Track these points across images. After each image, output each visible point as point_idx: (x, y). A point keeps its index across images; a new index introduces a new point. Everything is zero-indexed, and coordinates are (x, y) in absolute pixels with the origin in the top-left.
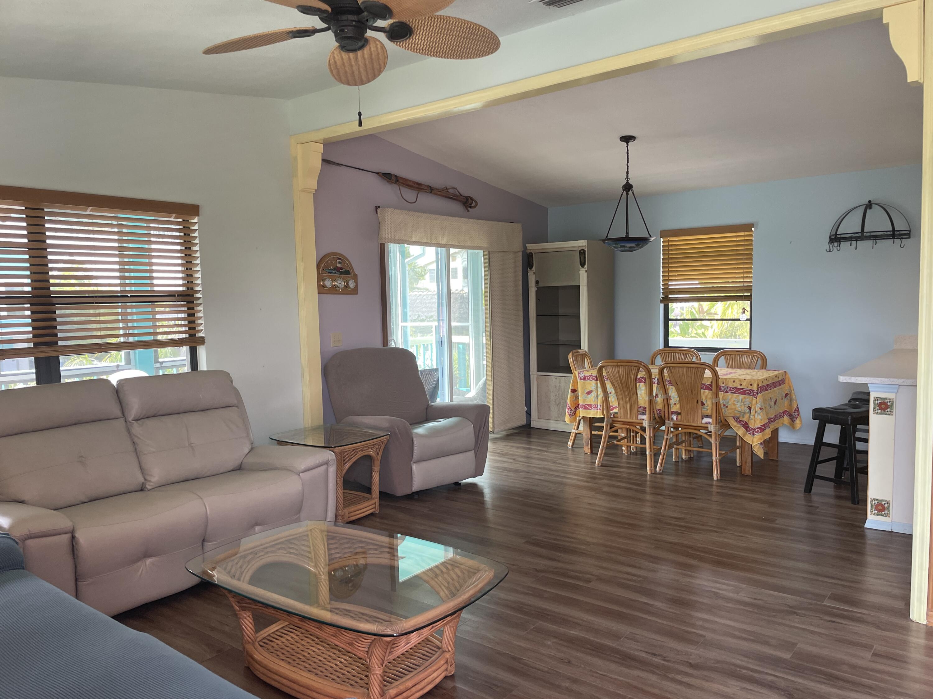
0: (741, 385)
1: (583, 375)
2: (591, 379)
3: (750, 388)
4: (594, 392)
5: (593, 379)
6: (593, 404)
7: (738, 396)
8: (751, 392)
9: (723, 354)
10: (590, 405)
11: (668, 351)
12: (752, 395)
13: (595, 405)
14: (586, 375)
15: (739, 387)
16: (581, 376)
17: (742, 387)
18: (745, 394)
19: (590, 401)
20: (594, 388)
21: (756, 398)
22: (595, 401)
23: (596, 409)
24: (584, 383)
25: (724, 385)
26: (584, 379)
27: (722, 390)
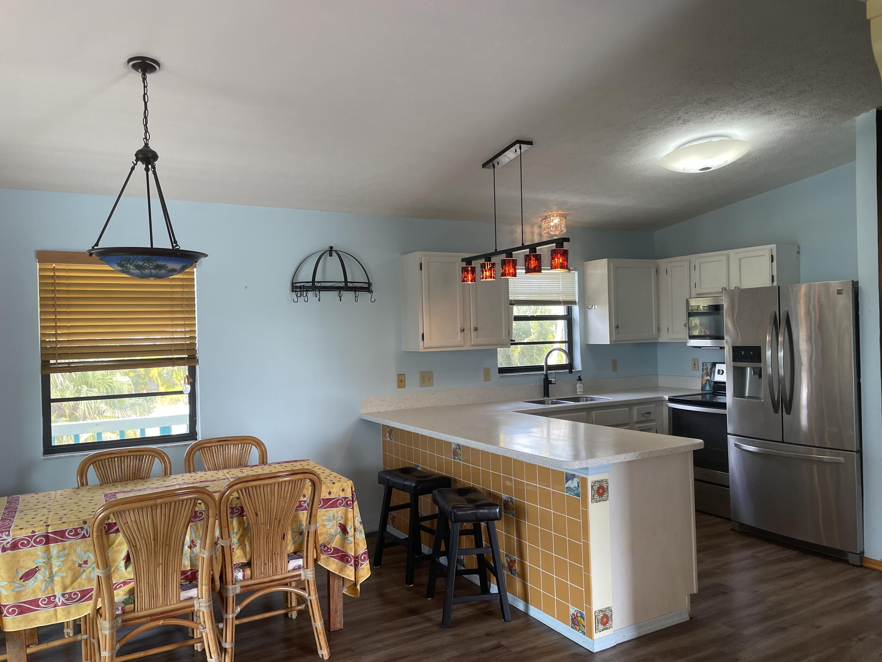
0: (330, 493)
1: (9, 539)
2: (32, 542)
3: (342, 495)
4: (43, 570)
5: (40, 542)
6: (41, 596)
7: (328, 511)
8: (342, 501)
9: (198, 447)
10: (35, 602)
11: (109, 456)
12: (344, 506)
13: (49, 598)
14: (19, 537)
15: (328, 497)
16: (5, 542)
17: (332, 496)
18: (337, 507)
19: (34, 592)
20: (42, 560)
21: (353, 508)
22: (46, 588)
23: (52, 605)
24: (14, 556)
25: (305, 499)
26: (14, 546)
27: (303, 508)
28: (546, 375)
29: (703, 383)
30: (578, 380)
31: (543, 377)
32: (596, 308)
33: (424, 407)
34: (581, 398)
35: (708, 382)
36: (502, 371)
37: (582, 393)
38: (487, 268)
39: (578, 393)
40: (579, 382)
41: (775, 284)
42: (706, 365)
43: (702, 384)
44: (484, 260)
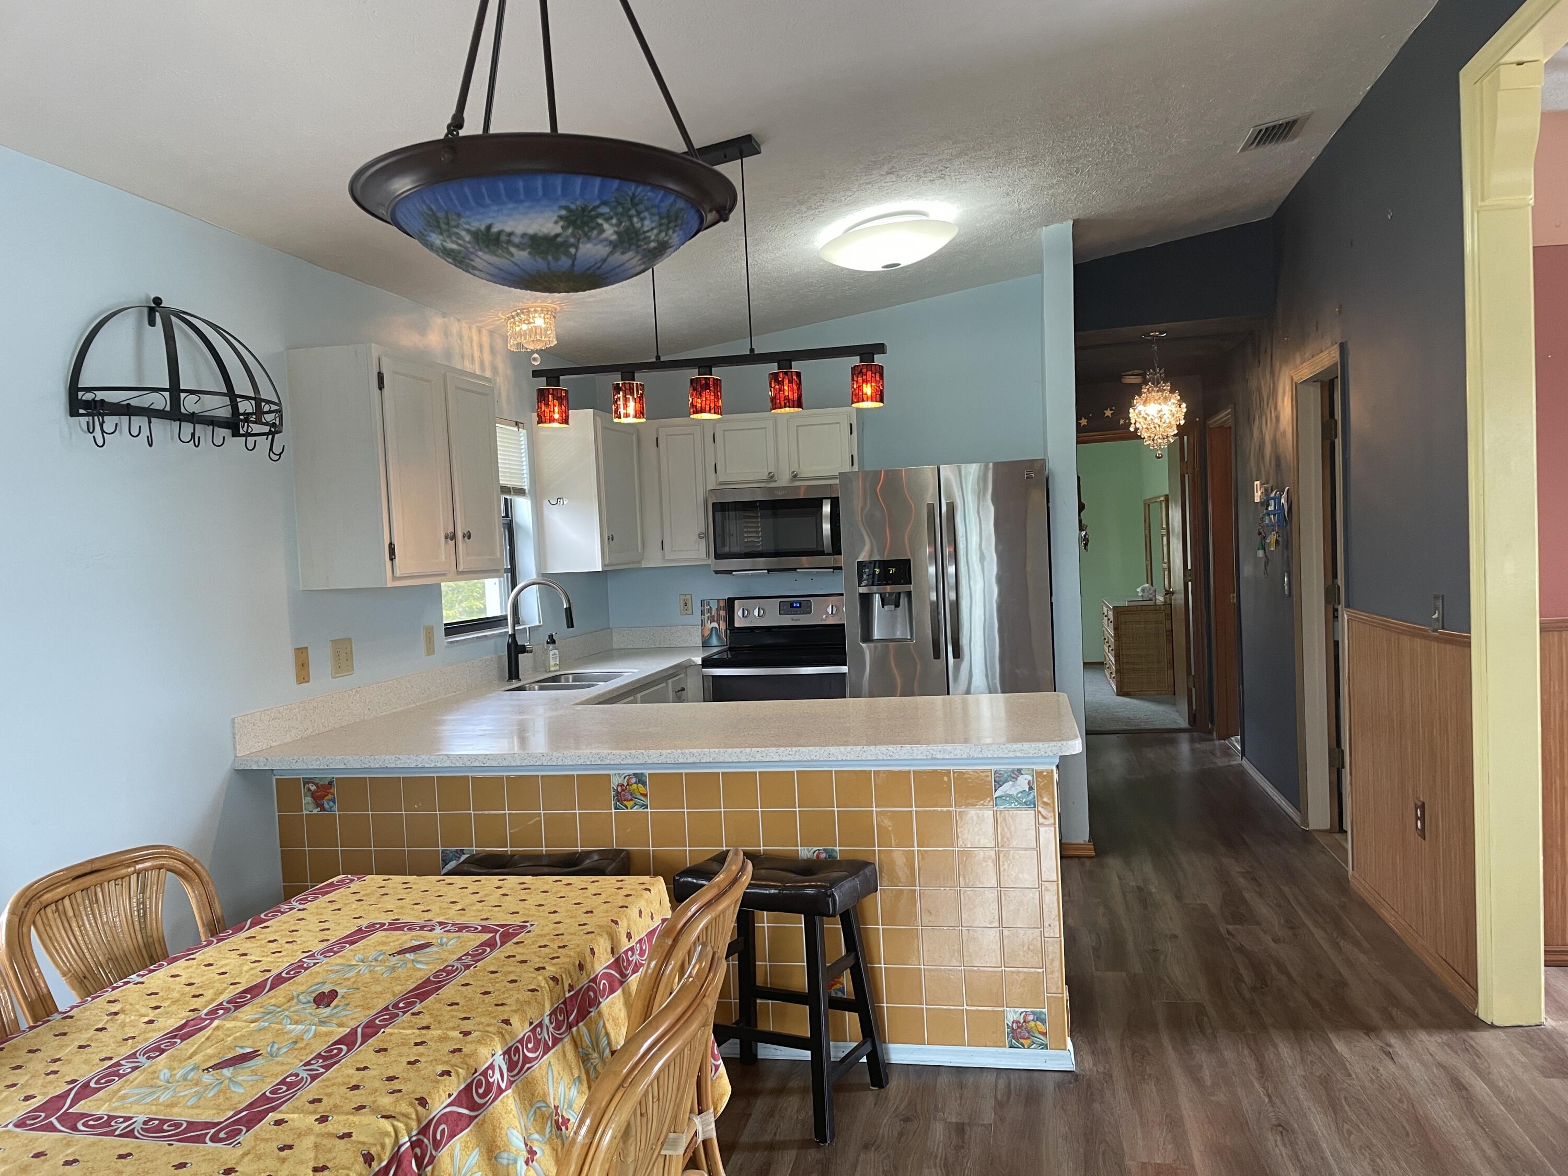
28: (513, 636)
29: (706, 635)
30: (548, 643)
31: (507, 640)
32: (565, 502)
33: (343, 724)
34: (563, 677)
35: (714, 632)
36: (453, 629)
37: (557, 668)
38: (637, 394)
39: (552, 669)
40: (551, 646)
41: (856, 468)
42: (708, 604)
43: (703, 636)
44: (620, 376)
